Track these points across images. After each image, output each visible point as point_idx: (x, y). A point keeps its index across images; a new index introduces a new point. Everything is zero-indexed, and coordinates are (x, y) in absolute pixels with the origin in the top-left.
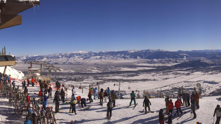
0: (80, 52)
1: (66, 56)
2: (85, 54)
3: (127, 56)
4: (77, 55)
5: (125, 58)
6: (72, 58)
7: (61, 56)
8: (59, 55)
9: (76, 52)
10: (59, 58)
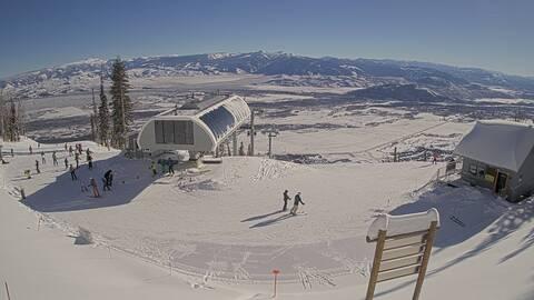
0: (91, 61)
1: (59, 75)
2: (102, 65)
3: (210, 68)
4: (84, 70)
5: (206, 72)
6: (73, 78)
7: (44, 76)
8: (42, 73)
9: (81, 62)
10: (41, 80)
